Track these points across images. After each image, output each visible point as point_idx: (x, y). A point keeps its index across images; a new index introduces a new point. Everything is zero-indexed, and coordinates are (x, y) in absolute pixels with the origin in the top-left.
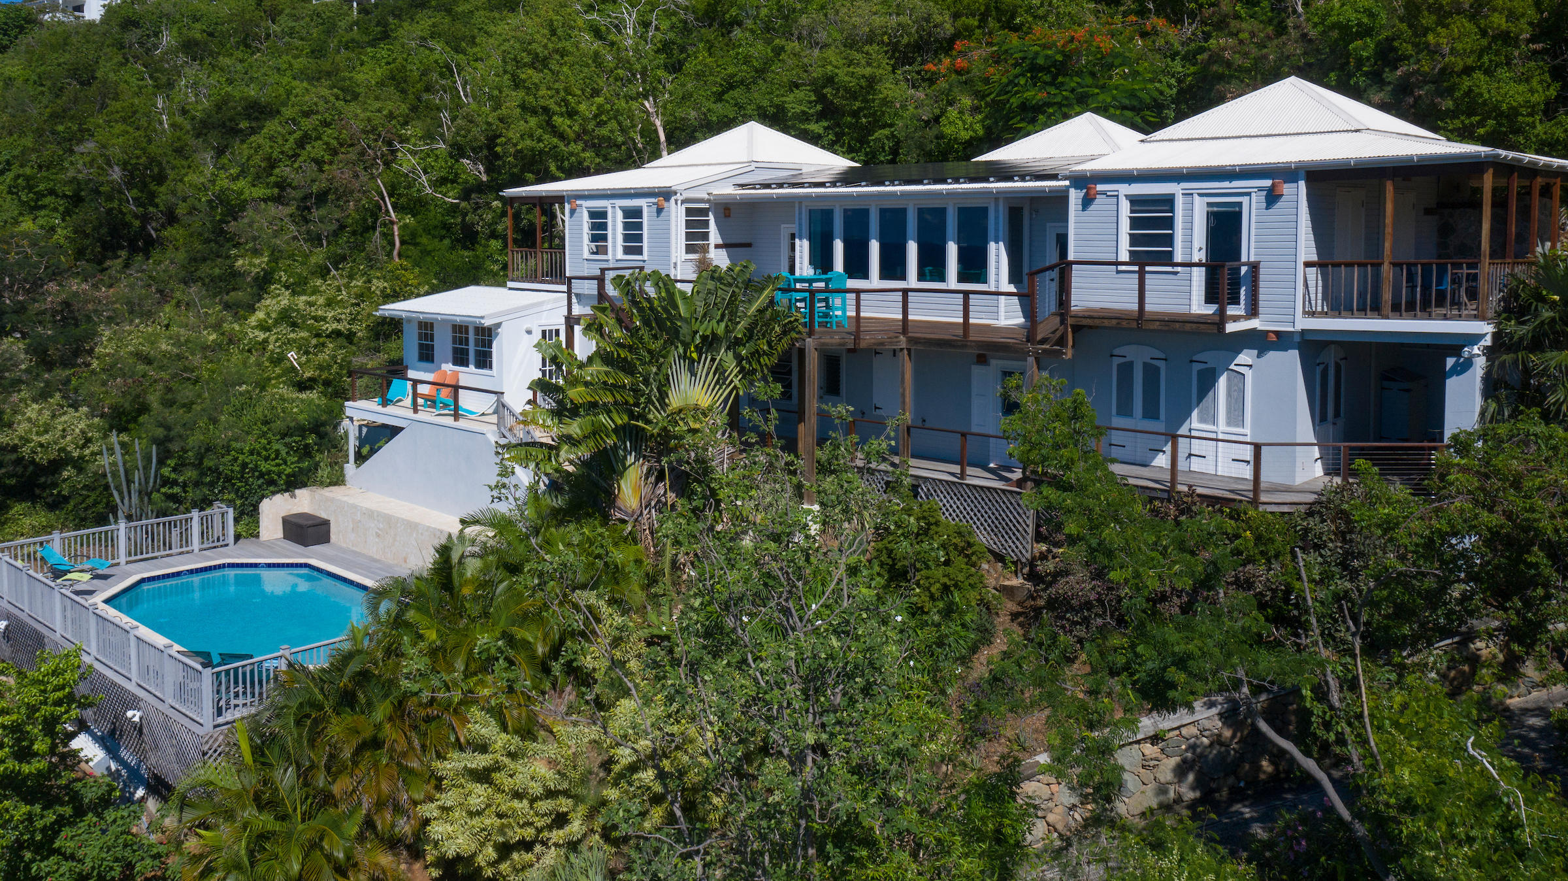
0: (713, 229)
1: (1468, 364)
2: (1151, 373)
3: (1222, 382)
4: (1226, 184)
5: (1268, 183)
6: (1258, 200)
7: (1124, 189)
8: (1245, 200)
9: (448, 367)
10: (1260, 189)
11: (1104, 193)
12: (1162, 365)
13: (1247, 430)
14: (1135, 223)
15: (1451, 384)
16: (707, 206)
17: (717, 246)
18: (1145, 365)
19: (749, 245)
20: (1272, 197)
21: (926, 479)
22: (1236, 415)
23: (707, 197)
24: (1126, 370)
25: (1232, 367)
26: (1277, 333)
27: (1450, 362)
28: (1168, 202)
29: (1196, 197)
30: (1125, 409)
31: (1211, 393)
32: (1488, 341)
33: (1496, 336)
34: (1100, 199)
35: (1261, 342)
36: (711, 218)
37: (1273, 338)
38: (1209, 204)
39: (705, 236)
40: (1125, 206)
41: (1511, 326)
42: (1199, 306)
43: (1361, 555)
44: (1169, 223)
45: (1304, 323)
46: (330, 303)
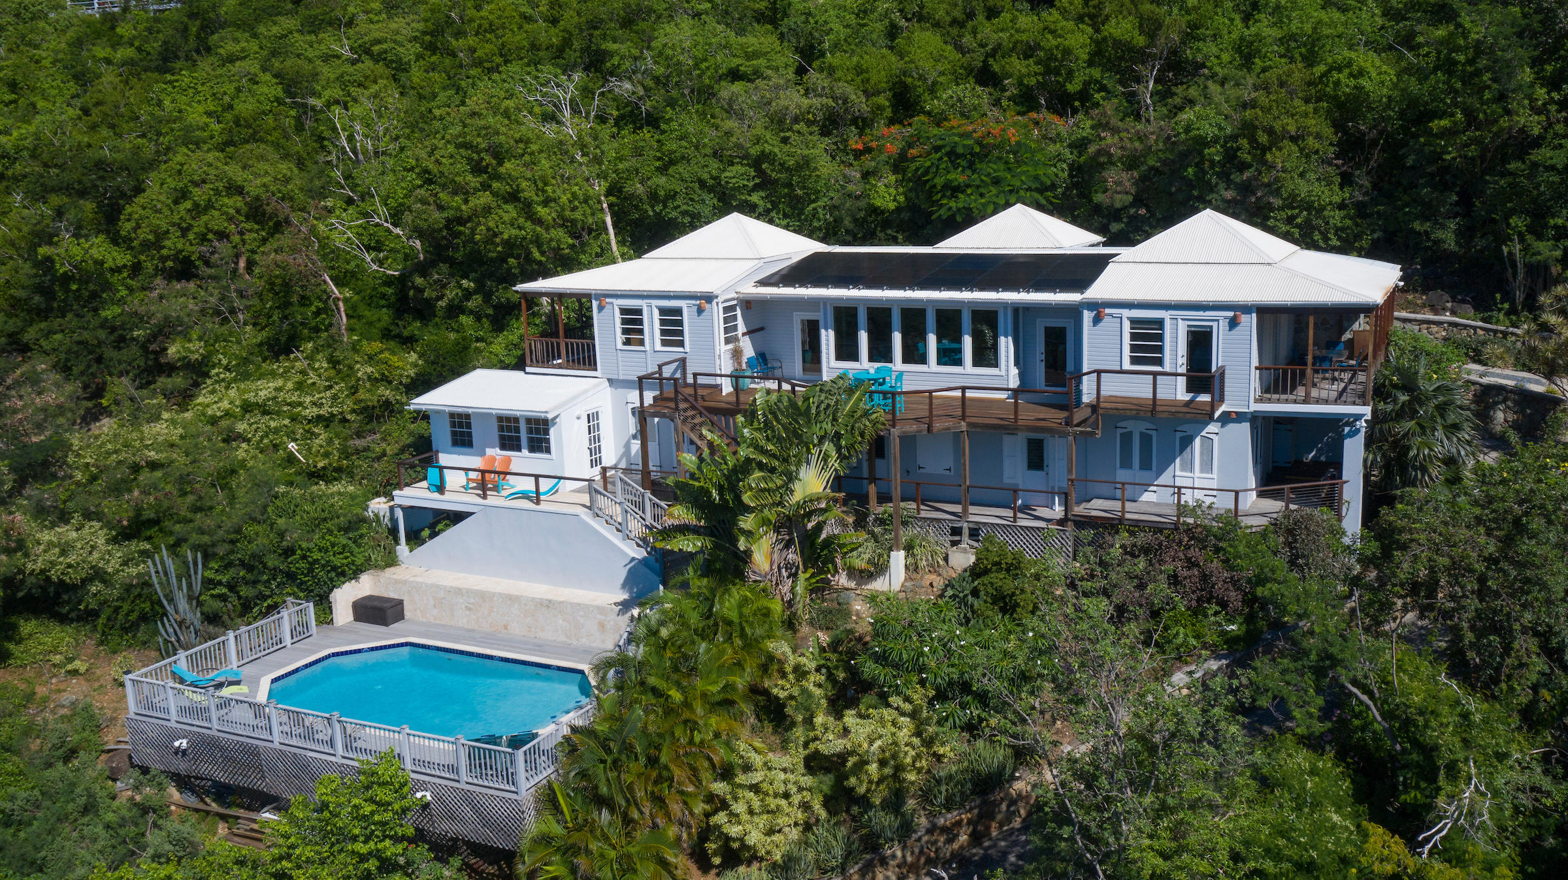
0: (740, 322)
1: (1358, 431)
2: (1146, 439)
3: (1197, 442)
4: (1201, 313)
5: (1231, 314)
6: (1224, 325)
7: (1127, 313)
8: (1214, 324)
9: (495, 452)
10: (1226, 318)
11: (1111, 315)
12: (1154, 433)
13: (1215, 476)
14: (1134, 337)
15: (1347, 442)
16: (735, 302)
17: (744, 334)
18: (1142, 434)
19: (762, 329)
20: (1233, 323)
21: (985, 524)
22: (1207, 466)
23: (735, 295)
24: (1127, 438)
25: (1203, 434)
26: (1236, 413)
27: (1347, 429)
28: (1160, 323)
29: (1180, 322)
30: (1126, 463)
31: (1189, 448)
32: (1369, 417)
33: (1374, 412)
34: (1107, 319)
35: (1226, 418)
36: (739, 312)
37: (1234, 416)
38: (1189, 326)
39: (735, 328)
40: (1127, 325)
41: (1381, 406)
42: (1183, 395)
43: (1303, 556)
44: (1160, 338)
45: (1255, 407)
46: (300, 386)
